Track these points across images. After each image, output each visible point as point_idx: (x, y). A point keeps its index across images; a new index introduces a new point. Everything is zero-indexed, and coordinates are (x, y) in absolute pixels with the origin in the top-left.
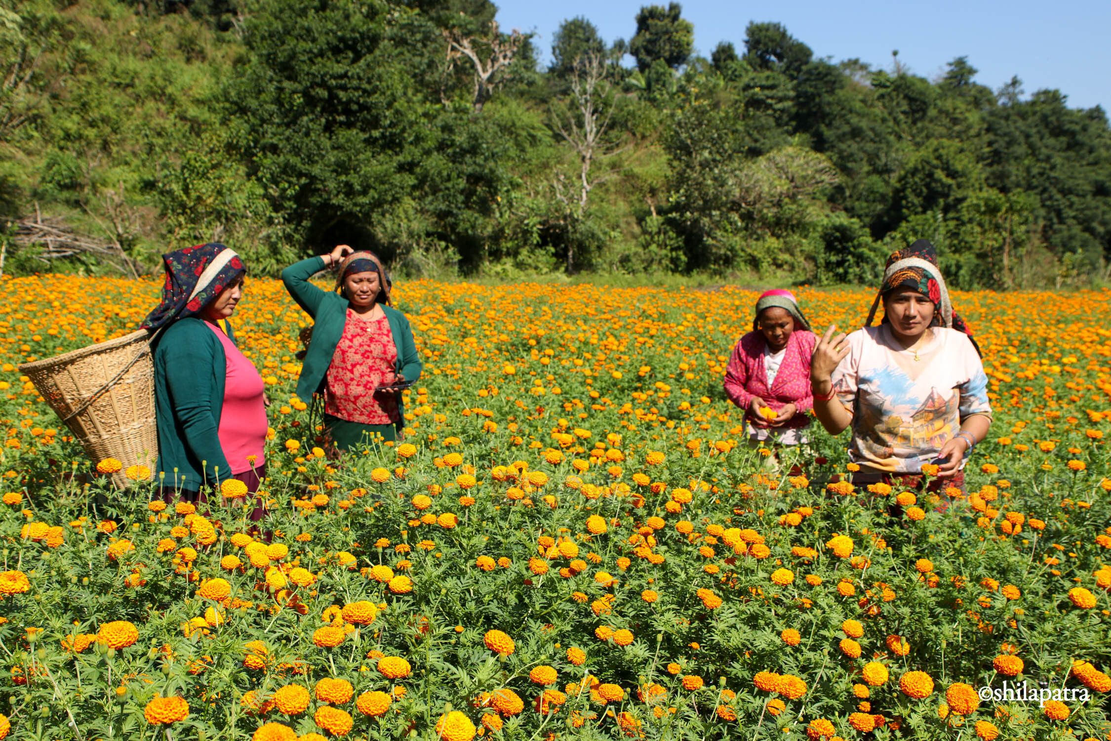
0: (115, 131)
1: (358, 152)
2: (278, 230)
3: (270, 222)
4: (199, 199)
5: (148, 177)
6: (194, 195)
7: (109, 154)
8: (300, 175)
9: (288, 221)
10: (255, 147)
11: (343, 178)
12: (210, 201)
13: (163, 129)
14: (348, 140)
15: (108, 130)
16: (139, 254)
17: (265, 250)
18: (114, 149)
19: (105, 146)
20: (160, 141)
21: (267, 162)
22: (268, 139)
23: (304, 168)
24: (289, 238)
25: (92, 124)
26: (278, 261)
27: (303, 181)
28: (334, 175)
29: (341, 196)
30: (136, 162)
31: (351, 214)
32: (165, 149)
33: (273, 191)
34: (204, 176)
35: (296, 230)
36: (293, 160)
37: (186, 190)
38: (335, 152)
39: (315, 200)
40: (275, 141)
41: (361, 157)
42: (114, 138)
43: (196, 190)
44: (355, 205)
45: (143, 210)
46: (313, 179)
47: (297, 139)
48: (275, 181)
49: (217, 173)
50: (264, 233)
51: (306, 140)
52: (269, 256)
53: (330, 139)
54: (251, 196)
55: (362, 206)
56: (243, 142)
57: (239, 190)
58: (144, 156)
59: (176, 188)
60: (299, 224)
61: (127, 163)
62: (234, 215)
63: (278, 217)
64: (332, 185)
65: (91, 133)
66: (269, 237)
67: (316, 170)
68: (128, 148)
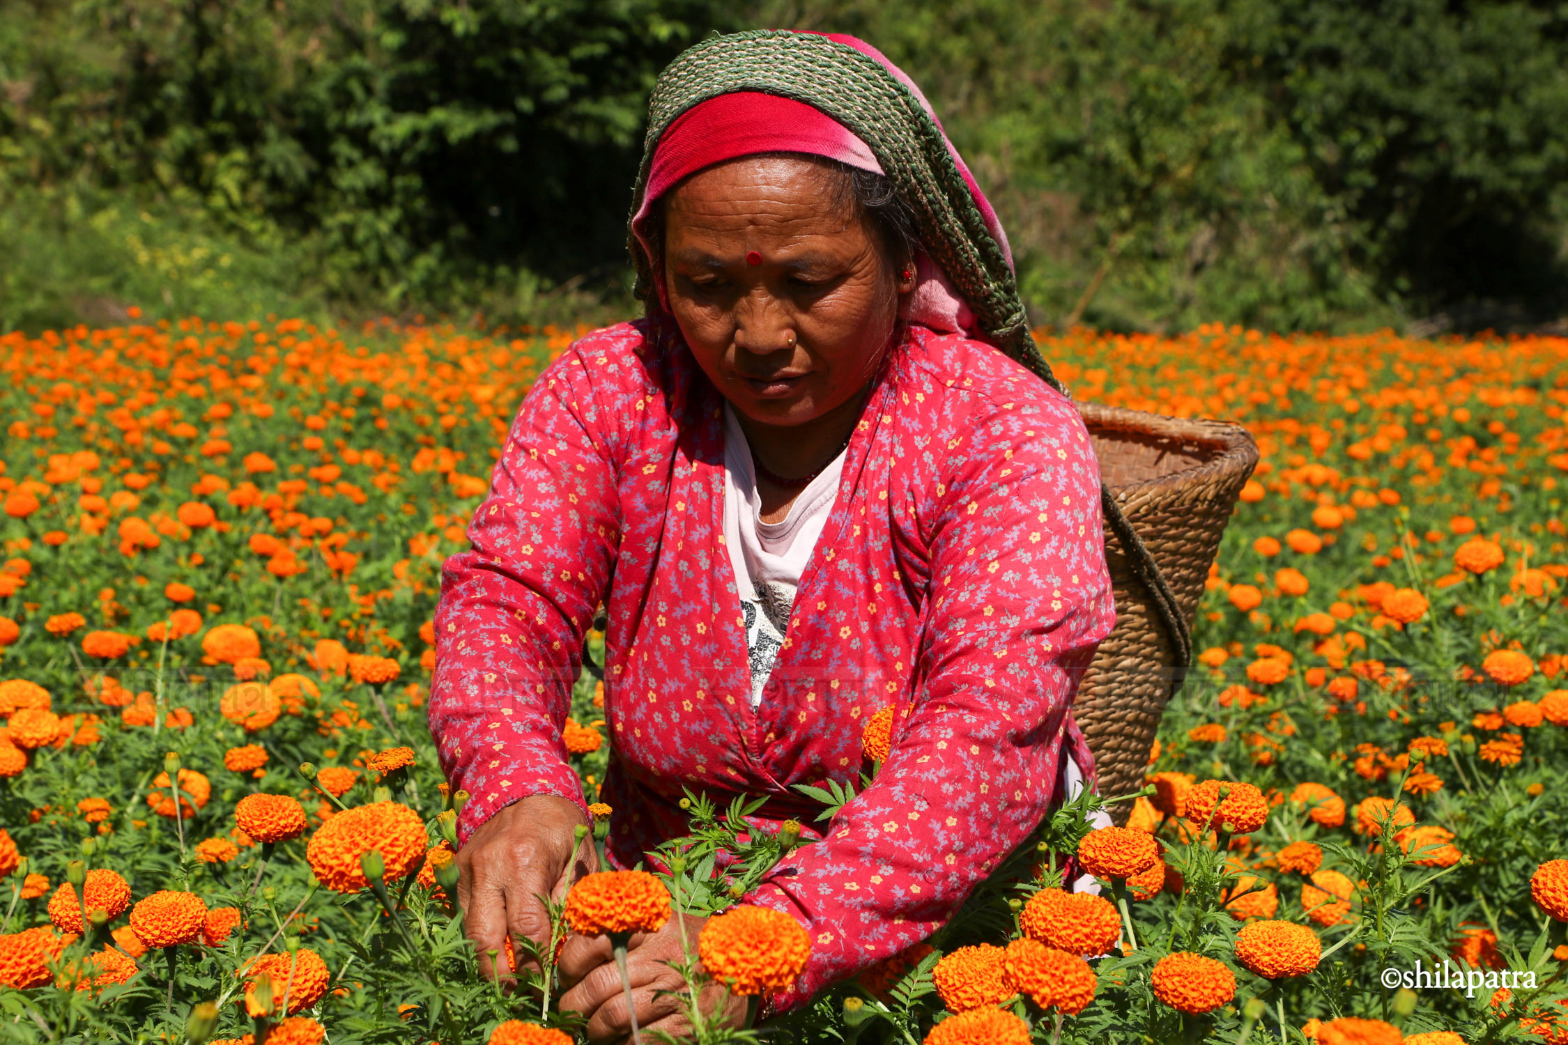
0: (1003, 40)
1: (1523, 55)
2: (1334, 235)
3: (1314, 219)
4: (1162, 171)
5: (1063, 131)
6: (1150, 159)
7: (990, 86)
8: (1385, 112)
9: (1355, 215)
10: (1291, 55)
11: (1484, 116)
12: (1184, 172)
13: (1102, 32)
14: (1503, 29)
15: (988, 38)
16: (1036, 289)
17: (1298, 279)
18: (999, 77)
19: (982, 70)
20: (1093, 57)
21: (1314, 87)
22: (1321, 36)
23: (1396, 97)
24: (1355, 254)
25: (959, 28)
26: (1331, 306)
27: (1395, 126)
28: (1465, 110)
29: (1479, 157)
30: (1040, 103)
31: (1501, 197)
32: (1103, 71)
33: (1326, 152)
34: (1172, 118)
35: (1372, 236)
36: (1375, 80)
37: (1136, 151)
38: (1470, 59)
39: (1417, 167)
40: (1335, 40)
41: (1532, 65)
42: (1001, 55)
43: (1156, 149)
44: (1511, 175)
45: (1049, 199)
46: (1414, 120)
47: (1383, 34)
48: (1330, 127)
49: (1203, 112)
50: (1304, 240)
51: (1405, 35)
52: (1310, 294)
53: (1459, 27)
54: (1276, 165)
55: (1526, 177)
56: (1261, 42)
57: (1249, 147)
58: (1059, 91)
59: (1114, 146)
60: (1380, 222)
61: (1025, 107)
62: (1238, 207)
63: (1335, 207)
64: (1456, 133)
65: (956, 47)
66: (1309, 253)
67: (1424, 101)
68: (1028, 74)
